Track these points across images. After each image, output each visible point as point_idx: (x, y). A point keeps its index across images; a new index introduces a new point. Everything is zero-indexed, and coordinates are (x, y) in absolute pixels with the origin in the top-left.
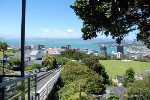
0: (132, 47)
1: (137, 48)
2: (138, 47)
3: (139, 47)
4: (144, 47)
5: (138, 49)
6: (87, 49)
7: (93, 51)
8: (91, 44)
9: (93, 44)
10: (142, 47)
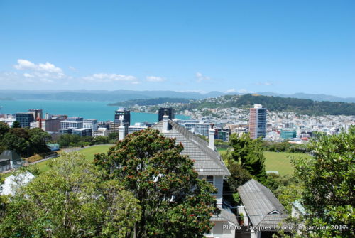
0: (203, 109)
1: (211, 112)
2: (213, 110)
3: (215, 111)
4: (226, 110)
5: (214, 115)
6: (81, 119)
7: (95, 122)
8: (110, 105)
9: (115, 105)
10: (223, 110)
